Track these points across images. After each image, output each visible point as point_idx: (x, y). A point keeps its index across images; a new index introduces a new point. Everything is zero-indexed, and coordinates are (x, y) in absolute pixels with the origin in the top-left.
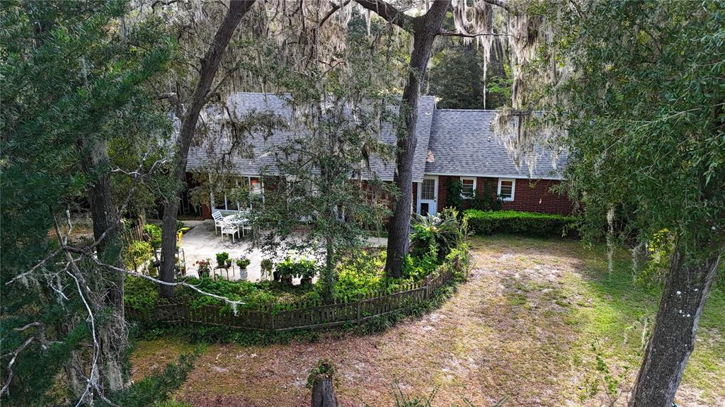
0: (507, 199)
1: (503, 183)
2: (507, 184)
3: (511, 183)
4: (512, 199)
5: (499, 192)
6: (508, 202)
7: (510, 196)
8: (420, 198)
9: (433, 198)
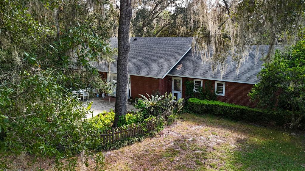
0: (220, 94)
1: (218, 84)
2: (220, 85)
3: (222, 85)
4: (223, 95)
5: (216, 90)
6: (221, 96)
7: (222, 93)
8: (173, 90)
9: (179, 91)
